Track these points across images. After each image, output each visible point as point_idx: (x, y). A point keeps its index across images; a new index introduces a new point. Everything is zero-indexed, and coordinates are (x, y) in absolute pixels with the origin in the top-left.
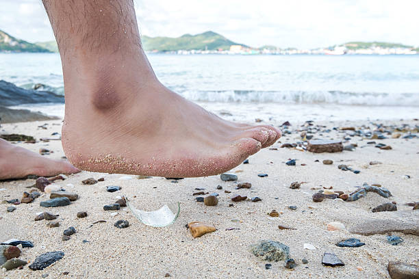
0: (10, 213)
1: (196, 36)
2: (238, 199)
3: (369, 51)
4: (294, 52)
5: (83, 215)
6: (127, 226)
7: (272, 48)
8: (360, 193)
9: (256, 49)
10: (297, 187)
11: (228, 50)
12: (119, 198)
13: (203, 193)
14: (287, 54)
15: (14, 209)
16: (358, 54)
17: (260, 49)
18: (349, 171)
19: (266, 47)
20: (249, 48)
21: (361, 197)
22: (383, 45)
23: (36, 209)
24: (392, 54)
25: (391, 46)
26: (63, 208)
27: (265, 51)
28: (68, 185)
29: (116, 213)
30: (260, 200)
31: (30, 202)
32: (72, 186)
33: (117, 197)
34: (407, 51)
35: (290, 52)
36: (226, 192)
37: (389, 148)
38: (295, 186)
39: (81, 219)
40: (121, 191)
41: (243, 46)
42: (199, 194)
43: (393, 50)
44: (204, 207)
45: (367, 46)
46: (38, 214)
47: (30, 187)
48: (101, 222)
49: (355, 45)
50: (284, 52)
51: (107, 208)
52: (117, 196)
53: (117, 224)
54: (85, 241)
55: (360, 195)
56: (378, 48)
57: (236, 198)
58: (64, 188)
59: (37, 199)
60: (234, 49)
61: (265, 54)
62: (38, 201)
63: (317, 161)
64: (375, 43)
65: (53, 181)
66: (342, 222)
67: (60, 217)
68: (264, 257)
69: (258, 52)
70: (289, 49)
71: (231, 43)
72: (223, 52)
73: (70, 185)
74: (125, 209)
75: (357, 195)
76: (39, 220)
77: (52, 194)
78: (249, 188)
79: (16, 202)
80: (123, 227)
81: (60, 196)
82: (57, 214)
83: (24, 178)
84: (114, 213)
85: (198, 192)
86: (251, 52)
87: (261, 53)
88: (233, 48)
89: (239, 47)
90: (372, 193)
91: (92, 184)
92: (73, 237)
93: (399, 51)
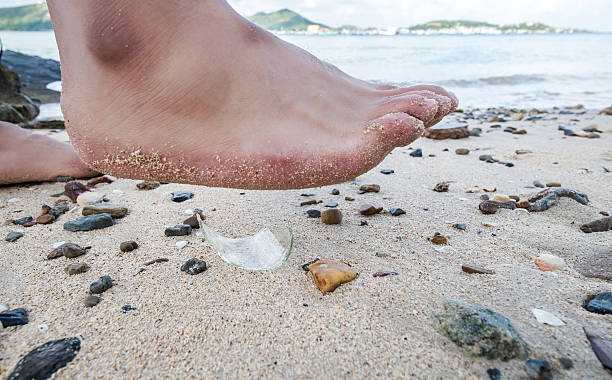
0: (10, 244)
1: (271, 14)
2: (370, 212)
3: (452, 31)
4: (375, 32)
5: (130, 247)
6: (203, 269)
7: (352, 28)
8: (550, 198)
9: (334, 30)
10: (446, 190)
11: (306, 30)
12: (190, 212)
13: (315, 203)
14: (368, 34)
15: (20, 236)
16: (441, 34)
17: (340, 29)
18: (496, 163)
19: (346, 27)
20: (328, 27)
21: (553, 205)
22: (468, 24)
23: (56, 236)
24: (476, 34)
25: (476, 25)
26: (100, 231)
27: (345, 31)
28: (115, 191)
29: (184, 243)
30: (404, 213)
31: (50, 222)
32: (121, 192)
33: (187, 211)
34: (492, 31)
35: (370, 32)
36: (347, 199)
37: (523, 132)
38: (442, 189)
39: (126, 255)
40: (193, 200)
41: (321, 25)
42: (309, 203)
43: (477, 30)
44: (323, 227)
45: (450, 25)
46: (56, 245)
47: (58, 196)
48: (160, 261)
49: (438, 25)
50: (364, 33)
51: (170, 233)
52: (188, 209)
53: (187, 267)
54: (126, 308)
55: (551, 202)
56: (462, 27)
57: (368, 210)
58: (108, 197)
59: (63, 217)
60: (312, 29)
61: (345, 34)
62: (64, 219)
63: (446, 150)
64: (459, 21)
65: (93, 185)
66: (553, 253)
67: (91, 251)
68: (476, 349)
69: (336, 32)
70: (370, 29)
71: (309, 23)
72: (300, 33)
73: (118, 192)
74: (199, 233)
75: (546, 203)
76: (56, 257)
77: (85, 209)
78: (377, 192)
79: (28, 222)
80: (197, 272)
81: (98, 212)
82: (89, 244)
83: (51, 182)
84: (181, 242)
85: (307, 200)
86: (330, 32)
87: (340, 34)
88: (310, 27)
89: (317, 27)
90: (567, 200)
91: (151, 188)
92: (107, 296)
93: (484, 30)
